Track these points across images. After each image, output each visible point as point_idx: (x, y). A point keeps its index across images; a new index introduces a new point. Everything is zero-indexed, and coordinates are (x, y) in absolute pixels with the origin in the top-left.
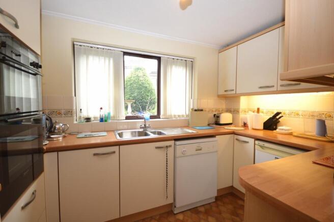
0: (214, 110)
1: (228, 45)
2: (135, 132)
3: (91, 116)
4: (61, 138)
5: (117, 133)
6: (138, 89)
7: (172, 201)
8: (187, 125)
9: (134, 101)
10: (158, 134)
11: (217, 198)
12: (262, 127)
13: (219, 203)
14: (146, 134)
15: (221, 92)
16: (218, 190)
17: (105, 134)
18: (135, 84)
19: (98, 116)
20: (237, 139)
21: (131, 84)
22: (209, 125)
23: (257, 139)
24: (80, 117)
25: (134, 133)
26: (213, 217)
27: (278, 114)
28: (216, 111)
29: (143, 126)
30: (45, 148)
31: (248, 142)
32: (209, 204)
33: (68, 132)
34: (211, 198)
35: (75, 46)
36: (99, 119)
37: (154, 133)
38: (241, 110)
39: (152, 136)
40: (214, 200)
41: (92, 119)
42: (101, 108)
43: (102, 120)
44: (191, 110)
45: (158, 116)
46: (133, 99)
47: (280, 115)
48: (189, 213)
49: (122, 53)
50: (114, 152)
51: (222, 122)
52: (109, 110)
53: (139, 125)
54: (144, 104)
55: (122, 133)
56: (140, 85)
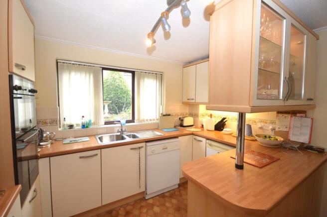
0: (179, 114)
1: (190, 63)
2: (113, 135)
3: (74, 123)
4: (49, 145)
5: (97, 138)
6: (115, 90)
7: (144, 190)
8: (157, 127)
9: (111, 102)
10: (133, 138)
11: (179, 185)
12: (213, 129)
13: (181, 188)
14: (123, 138)
15: (185, 100)
16: (180, 179)
17: (87, 139)
18: (111, 85)
19: (80, 123)
20: (195, 139)
21: (108, 86)
22: (175, 127)
23: (208, 139)
24: (64, 125)
25: (112, 137)
26: (175, 199)
27: (224, 119)
28: (181, 115)
29: (120, 130)
30: (39, 155)
31: (201, 141)
32: (174, 190)
33: (55, 138)
34: (175, 185)
35: (59, 63)
36: (81, 125)
37: (129, 136)
38: (199, 115)
39: (128, 139)
40: (177, 187)
41: (75, 126)
42: (83, 117)
43: (84, 126)
44: (160, 115)
45: (133, 121)
46: (110, 100)
47: (226, 120)
48: (158, 198)
49: (101, 69)
50: (97, 155)
51: (185, 125)
52: (89, 117)
53: (116, 130)
54: (121, 104)
55: (102, 137)
56: (117, 87)
